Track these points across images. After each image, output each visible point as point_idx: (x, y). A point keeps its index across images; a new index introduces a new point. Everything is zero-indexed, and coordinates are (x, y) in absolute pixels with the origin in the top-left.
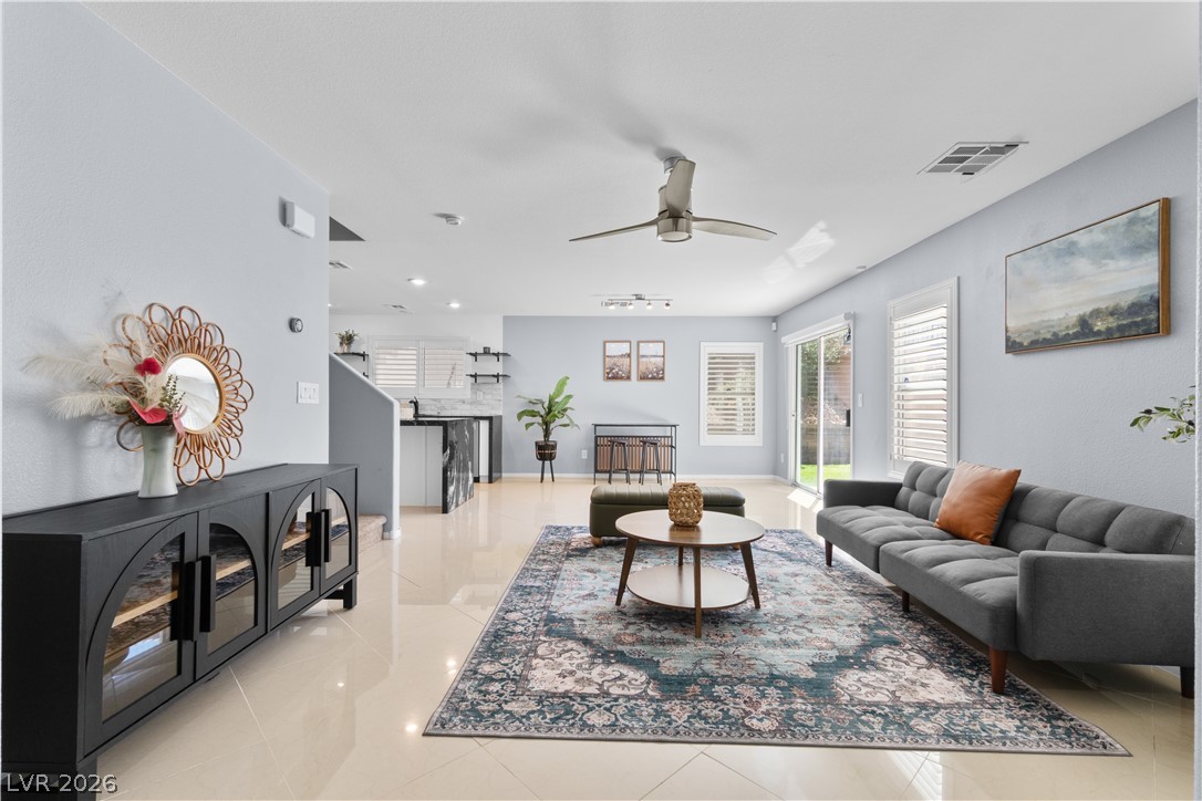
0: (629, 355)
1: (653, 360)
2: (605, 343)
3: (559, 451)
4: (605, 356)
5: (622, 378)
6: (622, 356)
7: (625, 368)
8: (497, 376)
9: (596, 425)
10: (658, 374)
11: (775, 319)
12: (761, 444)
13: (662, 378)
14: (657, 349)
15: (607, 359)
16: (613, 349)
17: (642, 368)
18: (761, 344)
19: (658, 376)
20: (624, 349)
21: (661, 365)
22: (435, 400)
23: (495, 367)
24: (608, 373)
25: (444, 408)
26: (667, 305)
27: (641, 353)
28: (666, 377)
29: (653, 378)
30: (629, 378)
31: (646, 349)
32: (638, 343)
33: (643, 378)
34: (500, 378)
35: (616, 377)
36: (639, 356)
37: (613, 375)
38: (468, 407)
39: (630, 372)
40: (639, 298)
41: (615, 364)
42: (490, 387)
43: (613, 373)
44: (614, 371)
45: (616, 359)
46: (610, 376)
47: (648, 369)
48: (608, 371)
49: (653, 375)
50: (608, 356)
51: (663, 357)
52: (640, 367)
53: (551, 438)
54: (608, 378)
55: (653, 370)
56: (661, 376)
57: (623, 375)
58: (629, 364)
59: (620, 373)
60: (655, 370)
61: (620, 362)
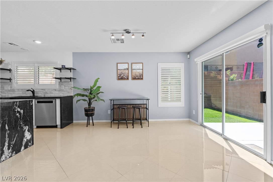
0: (128, 69)
1: (138, 71)
2: (117, 64)
4: (117, 69)
5: (125, 79)
6: (125, 69)
7: (126, 74)
8: (70, 79)
10: (140, 77)
11: (189, 53)
12: (184, 106)
13: (142, 79)
14: (140, 66)
15: (118, 71)
16: (121, 67)
17: (134, 74)
18: (183, 64)
20: (126, 66)
21: (141, 73)
22: (42, 89)
23: (69, 74)
24: (119, 77)
25: (47, 93)
26: (143, 36)
28: (144, 78)
29: (138, 79)
30: (128, 79)
31: (134, 66)
32: (132, 64)
33: (134, 78)
34: (72, 80)
35: (122, 79)
36: (132, 69)
37: (121, 78)
38: (57, 92)
39: (128, 76)
40: (128, 32)
41: (122, 73)
42: (67, 83)
43: (121, 77)
44: (121, 76)
45: (122, 71)
46: (120, 78)
47: (136, 75)
48: (119, 76)
49: (138, 77)
50: (119, 70)
51: (142, 69)
52: (133, 74)
53: (92, 106)
54: (119, 79)
55: (138, 75)
56: (141, 78)
57: (125, 77)
58: (128, 73)
59: (124, 76)
60: (139, 75)
61: (124, 72)
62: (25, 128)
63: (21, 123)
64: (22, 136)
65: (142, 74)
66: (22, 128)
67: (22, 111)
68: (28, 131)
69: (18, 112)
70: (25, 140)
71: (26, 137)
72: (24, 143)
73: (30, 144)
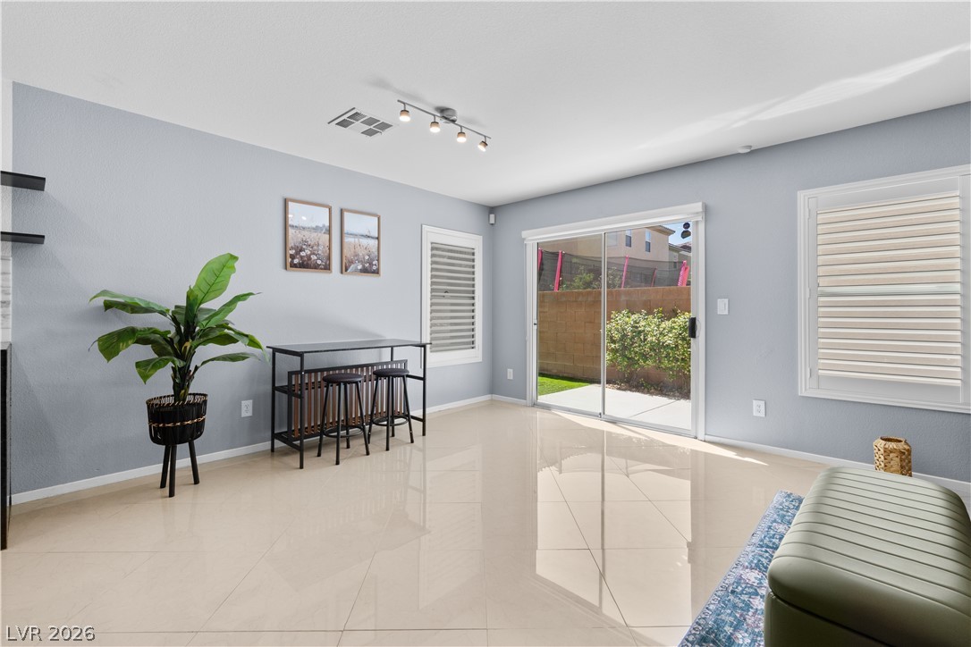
0: (329, 231)
1: (364, 242)
2: (286, 202)
3: (210, 419)
4: (286, 225)
5: (316, 267)
6: (316, 229)
7: (322, 250)
9: (275, 350)
10: (371, 264)
11: (492, 209)
12: (480, 360)
13: (377, 272)
14: (369, 225)
15: (291, 231)
16: (300, 215)
17: (348, 253)
18: (481, 238)
19: (370, 269)
20: (321, 217)
21: (374, 250)
24: (293, 257)
26: (485, 144)
27: (346, 229)
28: (382, 271)
29: (364, 270)
30: (327, 268)
31: (354, 224)
32: (342, 211)
33: (349, 268)
35: (305, 265)
36: (342, 233)
37: (299, 260)
39: (329, 258)
41: (304, 242)
43: (302, 257)
44: (303, 254)
45: (306, 233)
46: (296, 261)
47: (357, 255)
48: (292, 252)
49: (364, 266)
50: (293, 226)
51: (378, 238)
52: (345, 251)
54: (293, 266)
55: (364, 258)
56: (374, 268)
57: (319, 262)
58: (328, 244)
59: (314, 257)
60: (367, 257)
61: (312, 237)
65: (376, 253)
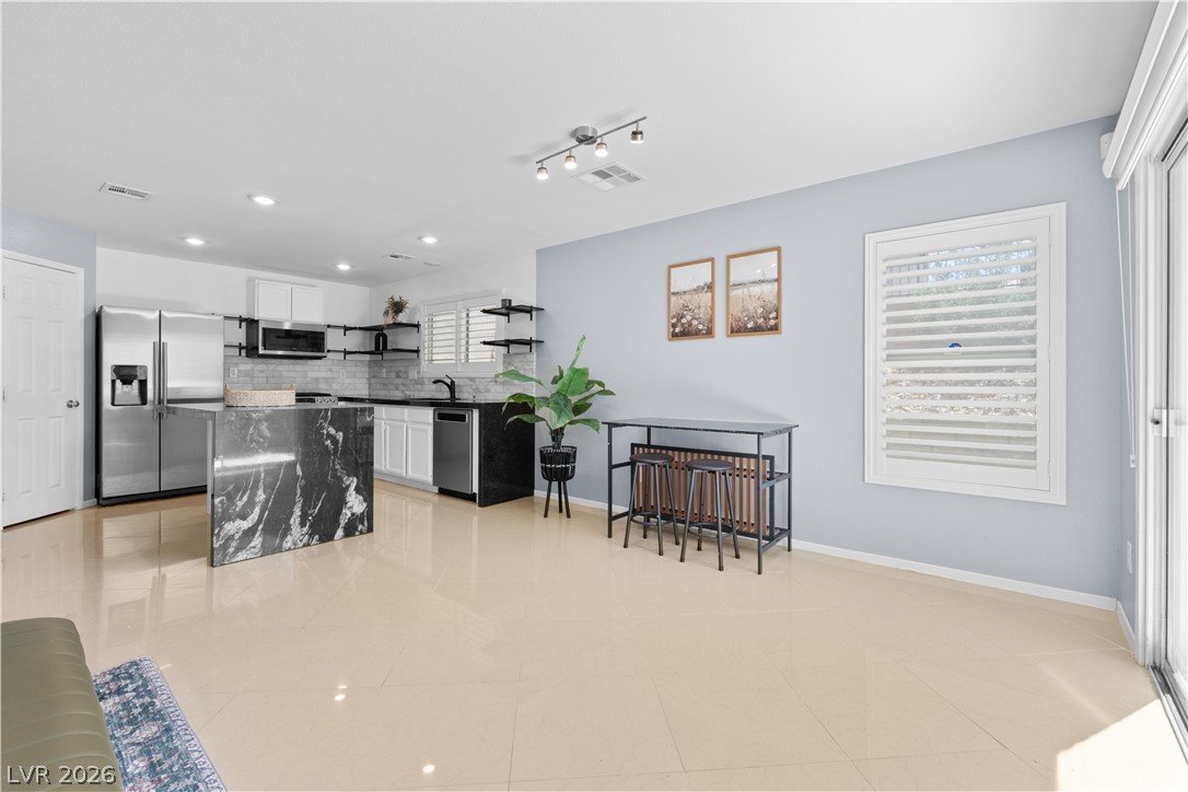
0: (710, 287)
1: (756, 290)
2: (670, 268)
4: (671, 294)
5: (696, 334)
6: (698, 290)
7: (703, 313)
8: (529, 343)
10: (766, 318)
13: (775, 328)
14: (766, 265)
15: (673, 299)
16: (685, 279)
17: (736, 310)
18: (1061, 208)
19: (766, 324)
20: (702, 274)
21: (772, 299)
22: (470, 378)
23: (523, 327)
24: (675, 326)
27: (733, 280)
28: (786, 322)
29: (757, 329)
30: (709, 333)
31: (743, 270)
32: (729, 258)
33: (737, 330)
34: (534, 345)
35: (687, 332)
36: (729, 286)
37: (683, 330)
39: (711, 320)
40: (585, 139)
41: (685, 307)
42: (522, 358)
43: (683, 324)
44: (684, 321)
45: (687, 297)
46: (677, 330)
47: (746, 310)
48: (674, 321)
49: (756, 323)
50: (674, 294)
51: (778, 280)
52: (731, 307)
53: (564, 442)
54: (675, 335)
55: (756, 312)
56: (772, 322)
57: (700, 327)
58: (710, 304)
59: (695, 322)
60: (760, 310)
61: (692, 301)
62: (348, 482)
63: (338, 467)
64: (340, 502)
65: (775, 302)
66: (340, 480)
67: (340, 436)
68: (357, 490)
69: (329, 436)
70: (346, 514)
71: (349, 505)
72: (343, 521)
73: (360, 527)
